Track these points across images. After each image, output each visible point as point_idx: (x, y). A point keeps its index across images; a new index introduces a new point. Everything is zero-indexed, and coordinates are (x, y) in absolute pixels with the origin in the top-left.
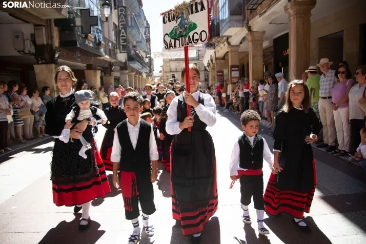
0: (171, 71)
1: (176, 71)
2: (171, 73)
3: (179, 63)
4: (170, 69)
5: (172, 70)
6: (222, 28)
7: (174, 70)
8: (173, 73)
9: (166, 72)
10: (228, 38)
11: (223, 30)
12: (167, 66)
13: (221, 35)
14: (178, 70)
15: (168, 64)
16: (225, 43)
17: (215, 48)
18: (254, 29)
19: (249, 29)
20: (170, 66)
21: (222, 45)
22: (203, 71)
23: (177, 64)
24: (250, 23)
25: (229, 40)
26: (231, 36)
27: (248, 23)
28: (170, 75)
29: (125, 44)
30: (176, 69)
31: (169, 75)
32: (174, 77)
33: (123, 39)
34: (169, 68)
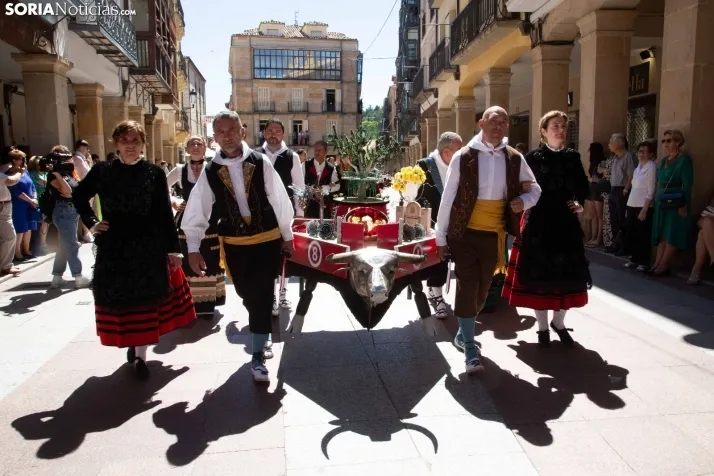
0: (256, 111)
1: (273, 112)
2: (257, 117)
3: (283, 85)
4: (254, 104)
5: (260, 108)
7: (268, 108)
8: (263, 118)
12: (245, 95)
14: (278, 109)
15: (248, 90)
20: (253, 95)
22: (353, 114)
30: (273, 104)
31: (249, 123)
34: (250, 100)
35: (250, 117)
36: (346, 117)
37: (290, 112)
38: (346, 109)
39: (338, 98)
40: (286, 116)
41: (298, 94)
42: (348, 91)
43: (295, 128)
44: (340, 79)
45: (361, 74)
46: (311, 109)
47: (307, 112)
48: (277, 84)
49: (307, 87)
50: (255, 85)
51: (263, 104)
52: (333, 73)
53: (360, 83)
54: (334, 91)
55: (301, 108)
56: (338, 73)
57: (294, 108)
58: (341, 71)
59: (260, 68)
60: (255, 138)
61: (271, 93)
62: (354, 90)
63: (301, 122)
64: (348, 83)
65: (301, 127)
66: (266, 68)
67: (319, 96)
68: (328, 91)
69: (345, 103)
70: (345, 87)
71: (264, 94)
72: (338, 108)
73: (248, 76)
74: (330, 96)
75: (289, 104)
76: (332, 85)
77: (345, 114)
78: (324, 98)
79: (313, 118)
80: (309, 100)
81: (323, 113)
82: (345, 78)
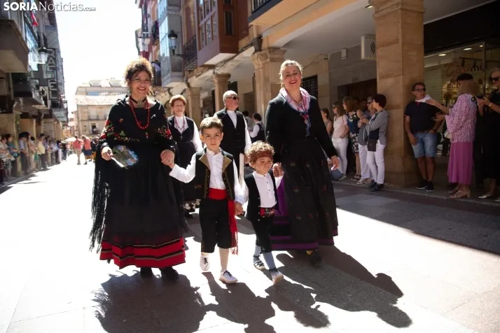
6: (164, 81)
9: (82, 120)
10: (169, 89)
11: (165, 83)
13: (163, 86)
16: (167, 93)
17: (155, 96)
18: (192, 85)
19: (188, 85)
21: (163, 94)
23: (99, 110)
24: (189, 80)
25: (171, 91)
26: (172, 88)
27: (187, 81)
28: (89, 124)
29: (55, 89)
32: (94, 127)
33: (52, 85)
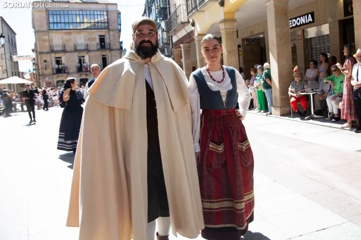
35: (49, 55)
36: (113, 52)
37: (76, 50)
38: (113, 47)
39: (107, 40)
40: (73, 53)
41: (81, 40)
42: (114, 36)
43: (80, 60)
44: (108, 28)
45: (120, 25)
46: (90, 48)
47: (87, 50)
48: (66, 33)
49: (85, 34)
50: (51, 34)
51: (57, 46)
52: (103, 25)
53: (120, 31)
54: (104, 36)
55: (83, 47)
56: (106, 25)
57: (79, 48)
58: (108, 23)
59: (54, 23)
60: (53, 69)
61: (62, 39)
62: (117, 35)
63: (83, 57)
64: (113, 30)
65: (84, 60)
66: (57, 23)
67: (95, 39)
68: (100, 36)
69: (112, 43)
70: (111, 33)
71: (57, 40)
72: (107, 46)
73: (46, 28)
74: (102, 39)
75: (75, 46)
76: (103, 32)
77: (112, 50)
78: (98, 41)
79: (92, 54)
80: (88, 42)
81: (98, 50)
82: (111, 28)
